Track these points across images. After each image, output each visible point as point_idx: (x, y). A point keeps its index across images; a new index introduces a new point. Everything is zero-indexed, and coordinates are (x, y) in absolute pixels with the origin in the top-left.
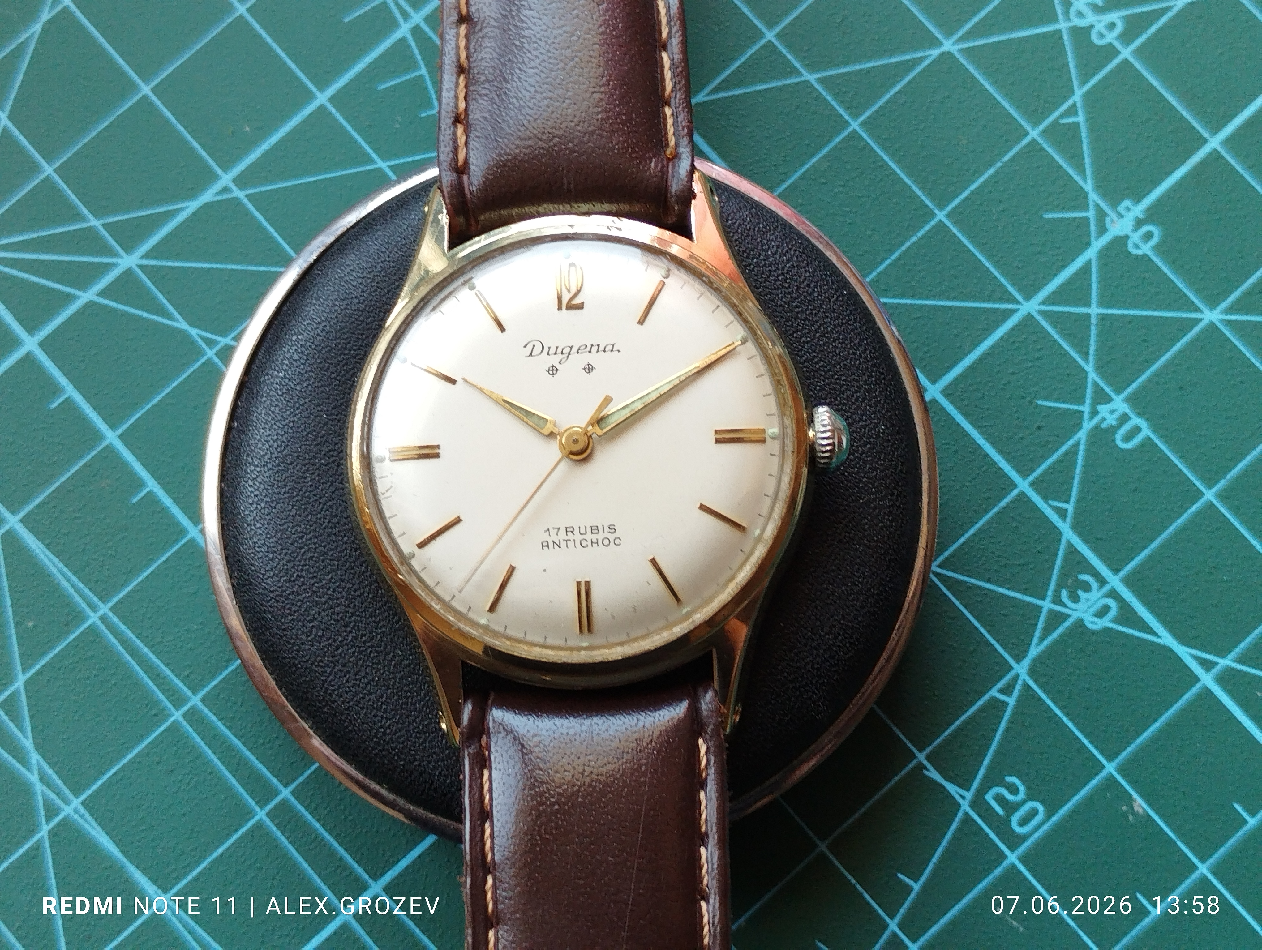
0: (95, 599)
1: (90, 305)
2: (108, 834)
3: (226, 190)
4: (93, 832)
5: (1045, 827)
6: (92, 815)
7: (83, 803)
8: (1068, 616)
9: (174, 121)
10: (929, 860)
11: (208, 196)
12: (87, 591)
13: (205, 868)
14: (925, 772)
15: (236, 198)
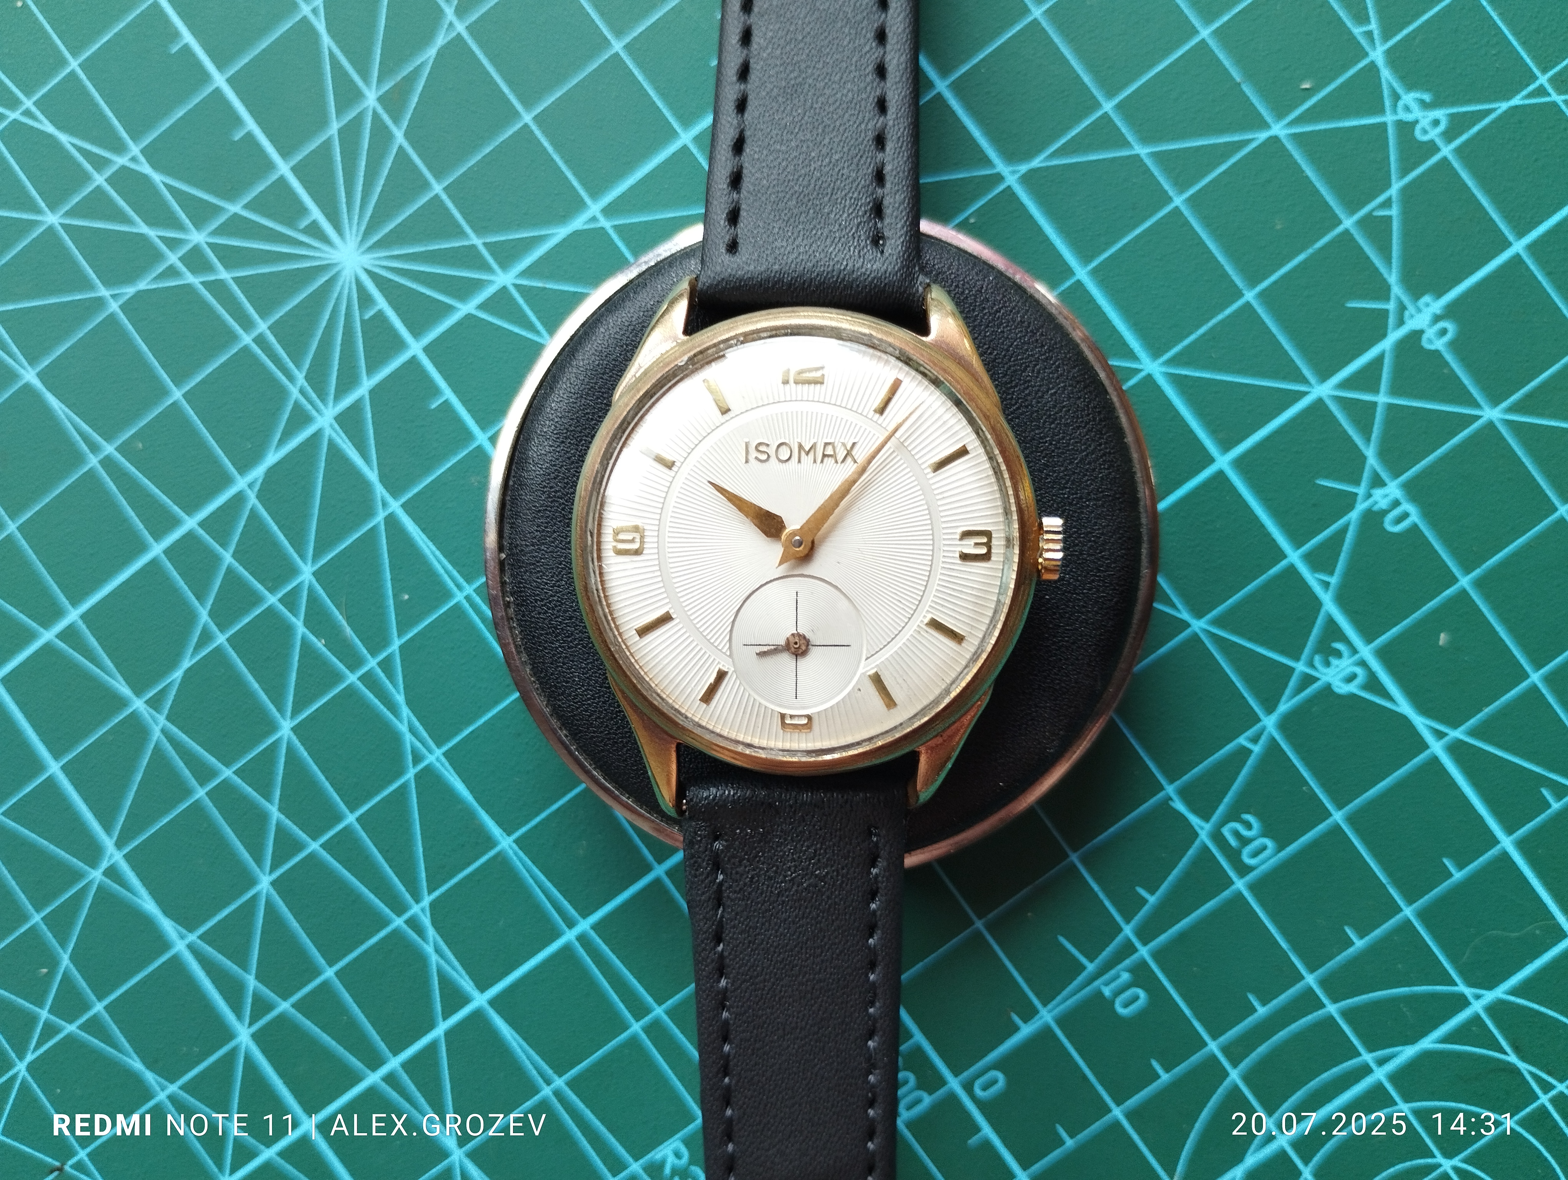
0: (461, 580)
1: (469, 317)
2: (463, 781)
3: (594, 219)
4: (452, 779)
5: (1272, 861)
6: (451, 764)
7: (444, 754)
8: (1316, 679)
9: (550, 149)
10: (1165, 878)
11: (578, 223)
12: (455, 573)
13: (544, 820)
14: (1171, 803)
15: (603, 228)
